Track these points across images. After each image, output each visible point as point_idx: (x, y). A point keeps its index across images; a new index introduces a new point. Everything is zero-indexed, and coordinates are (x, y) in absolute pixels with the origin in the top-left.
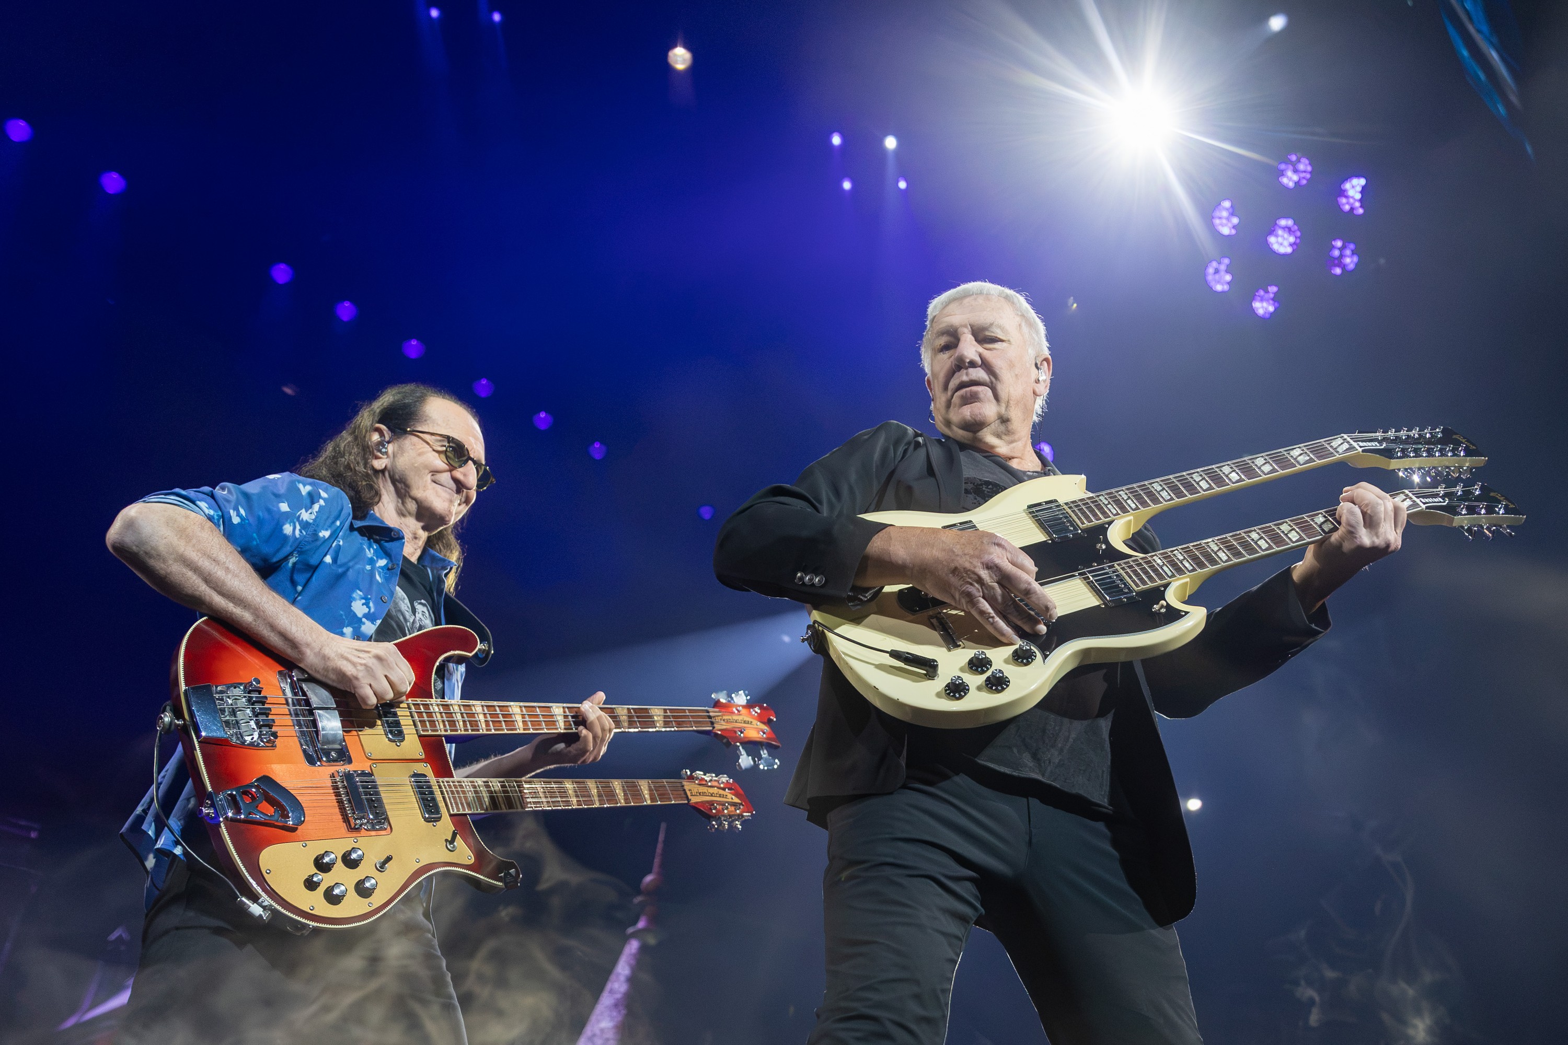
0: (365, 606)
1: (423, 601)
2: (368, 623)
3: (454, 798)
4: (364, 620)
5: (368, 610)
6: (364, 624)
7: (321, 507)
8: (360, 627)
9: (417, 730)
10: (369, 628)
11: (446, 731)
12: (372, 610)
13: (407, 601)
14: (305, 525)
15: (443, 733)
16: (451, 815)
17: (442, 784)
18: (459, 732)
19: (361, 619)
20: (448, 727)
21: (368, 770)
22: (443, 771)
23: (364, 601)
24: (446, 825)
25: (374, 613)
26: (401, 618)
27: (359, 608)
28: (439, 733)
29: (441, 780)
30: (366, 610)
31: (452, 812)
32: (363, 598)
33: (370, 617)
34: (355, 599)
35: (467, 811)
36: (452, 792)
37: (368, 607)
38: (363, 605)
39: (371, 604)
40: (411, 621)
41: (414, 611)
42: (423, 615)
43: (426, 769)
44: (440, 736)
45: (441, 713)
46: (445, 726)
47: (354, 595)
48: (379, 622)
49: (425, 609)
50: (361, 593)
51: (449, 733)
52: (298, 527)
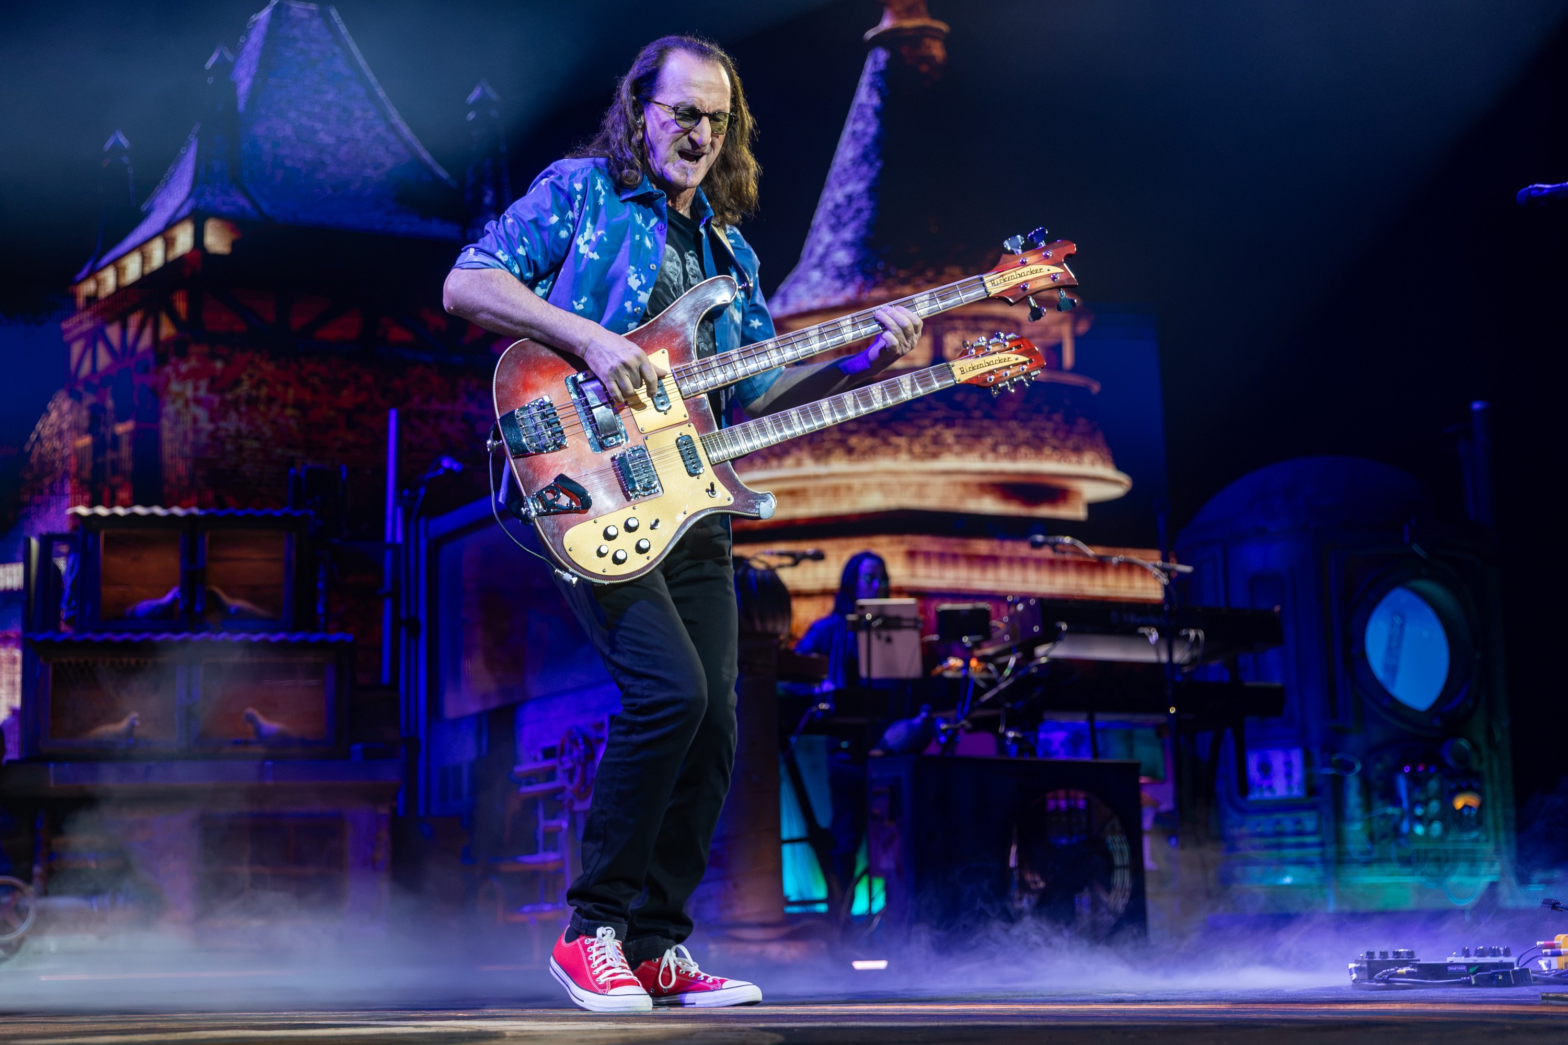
0: (638, 280)
1: (692, 252)
2: (642, 294)
4: (639, 292)
5: (640, 282)
6: (640, 295)
8: (637, 299)
9: (682, 396)
13: (678, 258)
16: (712, 465)
17: (703, 440)
19: (636, 292)
21: (641, 444)
22: (705, 428)
23: (636, 275)
24: (707, 475)
26: (667, 282)
29: (702, 436)
30: (639, 283)
31: (712, 462)
32: (635, 273)
33: (642, 288)
34: (629, 275)
36: (713, 445)
37: (640, 280)
38: (636, 279)
39: (642, 277)
40: (677, 280)
41: (684, 264)
42: (694, 264)
43: (691, 430)
45: (700, 372)
47: (629, 272)
48: (651, 290)
49: (694, 259)
50: (634, 268)
52: (570, 226)
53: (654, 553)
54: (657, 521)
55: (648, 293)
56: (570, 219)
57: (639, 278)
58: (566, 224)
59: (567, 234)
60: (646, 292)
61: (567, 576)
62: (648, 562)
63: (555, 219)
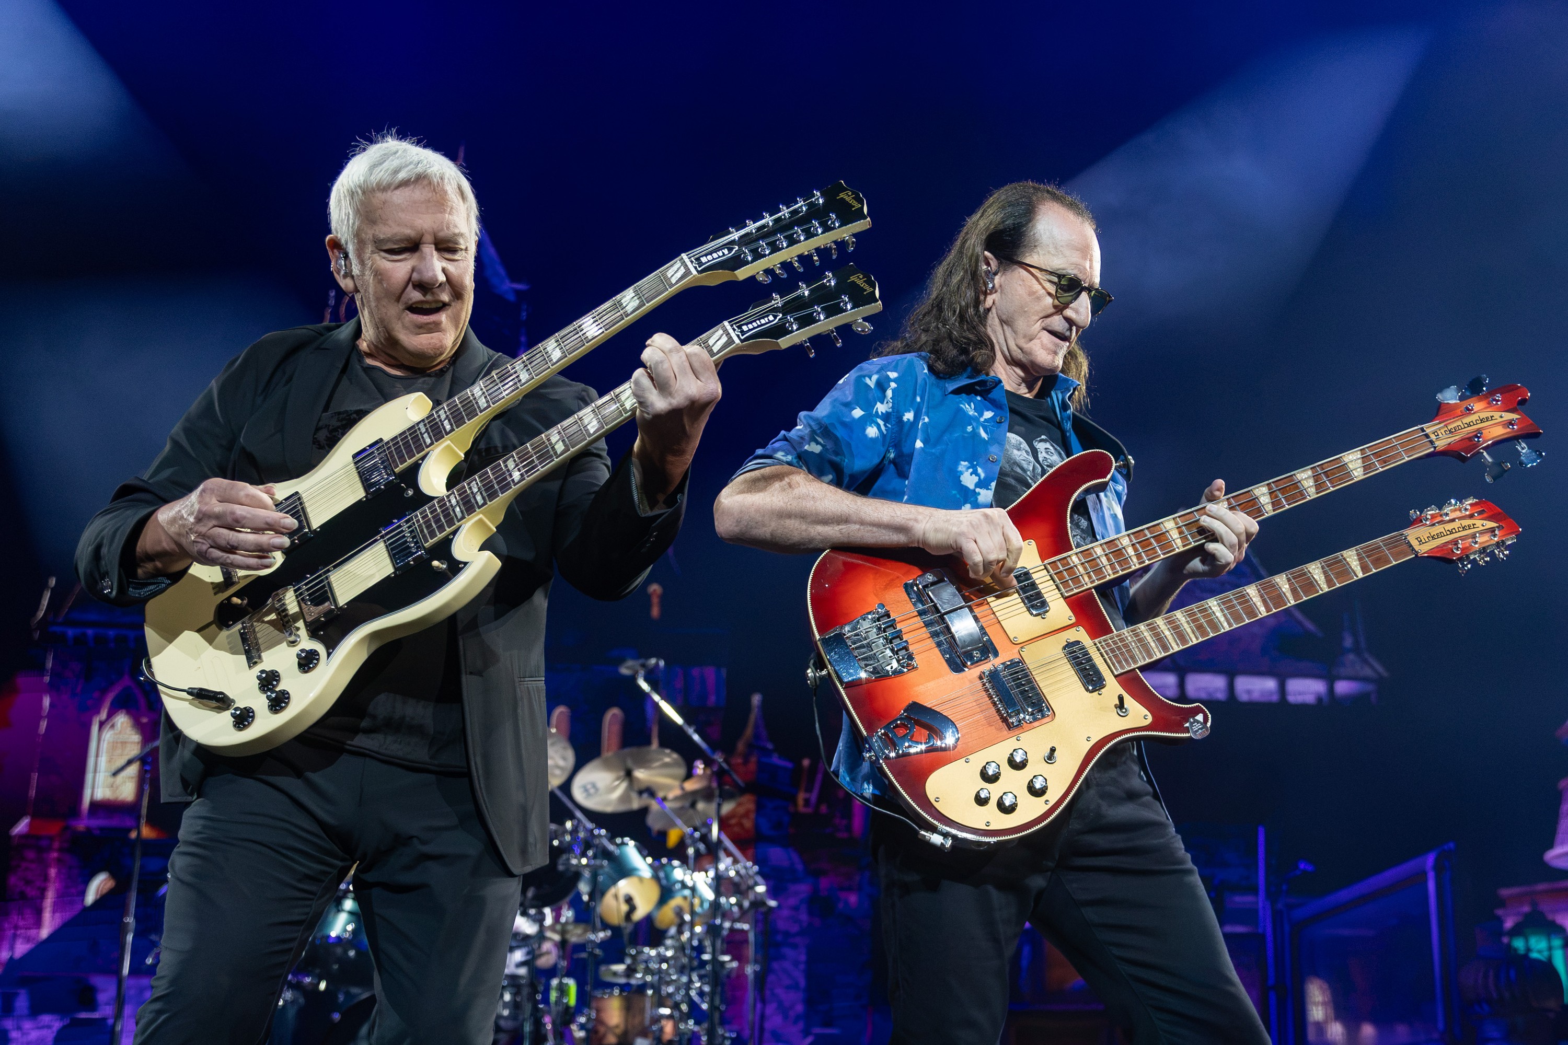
0: (974, 475)
1: (1043, 437)
2: (983, 490)
3: (1115, 656)
4: (978, 490)
5: (978, 477)
6: (979, 494)
7: (894, 391)
8: (977, 499)
9: (1061, 594)
10: (986, 495)
11: (1093, 582)
12: (983, 476)
13: (1024, 445)
14: (886, 417)
15: (1090, 585)
16: (1116, 676)
17: (1099, 645)
18: (1108, 578)
19: (975, 490)
20: (1094, 578)
21: (1016, 658)
22: (1098, 628)
23: (971, 470)
24: (1113, 688)
25: (985, 478)
26: (1019, 470)
27: (969, 480)
28: (1086, 587)
29: (1096, 641)
30: (976, 479)
31: (1116, 673)
32: (968, 468)
33: (982, 484)
34: (962, 473)
35: (1133, 666)
36: (1112, 651)
37: (977, 475)
38: (971, 475)
39: (980, 470)
40: (1031, 468)
41: (1035, 453)
42: (1047, 452)
43: (1080, 635)
44: (1090, 589)
45: (1082, 564)
46: (1090, 577)
47: (960, 469)
48: (993, 484)
49: (1048, 445)
50: (966, 463)
51: (1097, 583)
52: (881, 423)
53: (1053, 796)
54: (1053, 750)
55: (991, 489)
56: (880, 413)
57: (975, 472)
58: (874, 419)
59: (877, 432)
60: (988, 489)
61: (936, 839)
62: (1048, 807)
63: (857, 413)
